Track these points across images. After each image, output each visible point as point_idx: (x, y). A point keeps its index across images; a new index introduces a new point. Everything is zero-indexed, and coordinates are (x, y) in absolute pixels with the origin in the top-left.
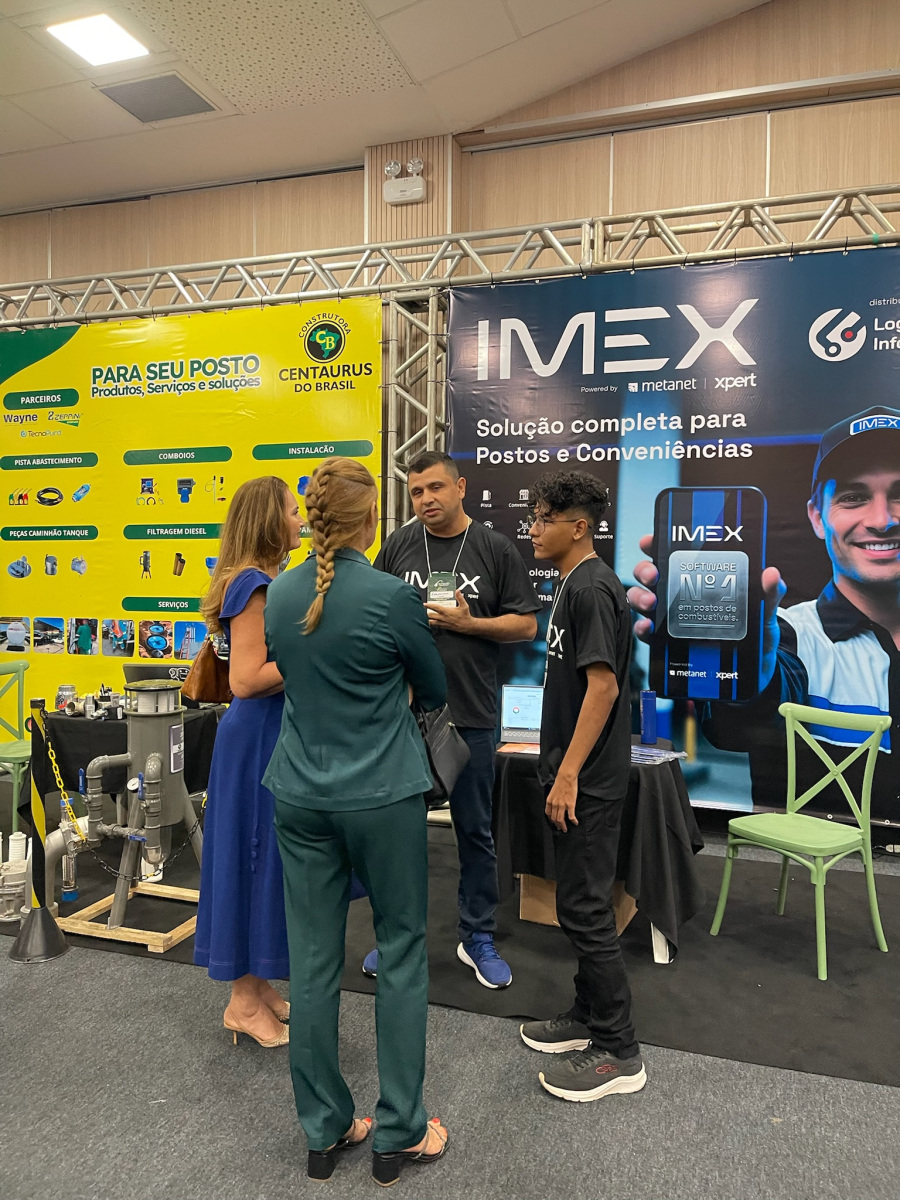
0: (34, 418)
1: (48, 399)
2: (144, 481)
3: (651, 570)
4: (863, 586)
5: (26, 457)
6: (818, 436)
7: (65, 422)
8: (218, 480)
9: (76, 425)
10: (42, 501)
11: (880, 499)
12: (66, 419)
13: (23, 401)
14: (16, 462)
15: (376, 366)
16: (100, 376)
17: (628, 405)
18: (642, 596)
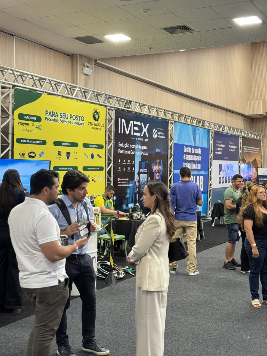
0: (28, 124)
1: (32, 118)
2: (58, 151)
3: (138, 178)
6: (153, 152)
7: (37, 128)
8: (75, 153)
9: (41, 129)
10: (30, 156)
11: (158, 164)
12: (38, 127)
13: (24, 117)
14: (22, 141)
15: (104, 125)
16: (48, 113)
17: (137, 143)
18: (137, 184)
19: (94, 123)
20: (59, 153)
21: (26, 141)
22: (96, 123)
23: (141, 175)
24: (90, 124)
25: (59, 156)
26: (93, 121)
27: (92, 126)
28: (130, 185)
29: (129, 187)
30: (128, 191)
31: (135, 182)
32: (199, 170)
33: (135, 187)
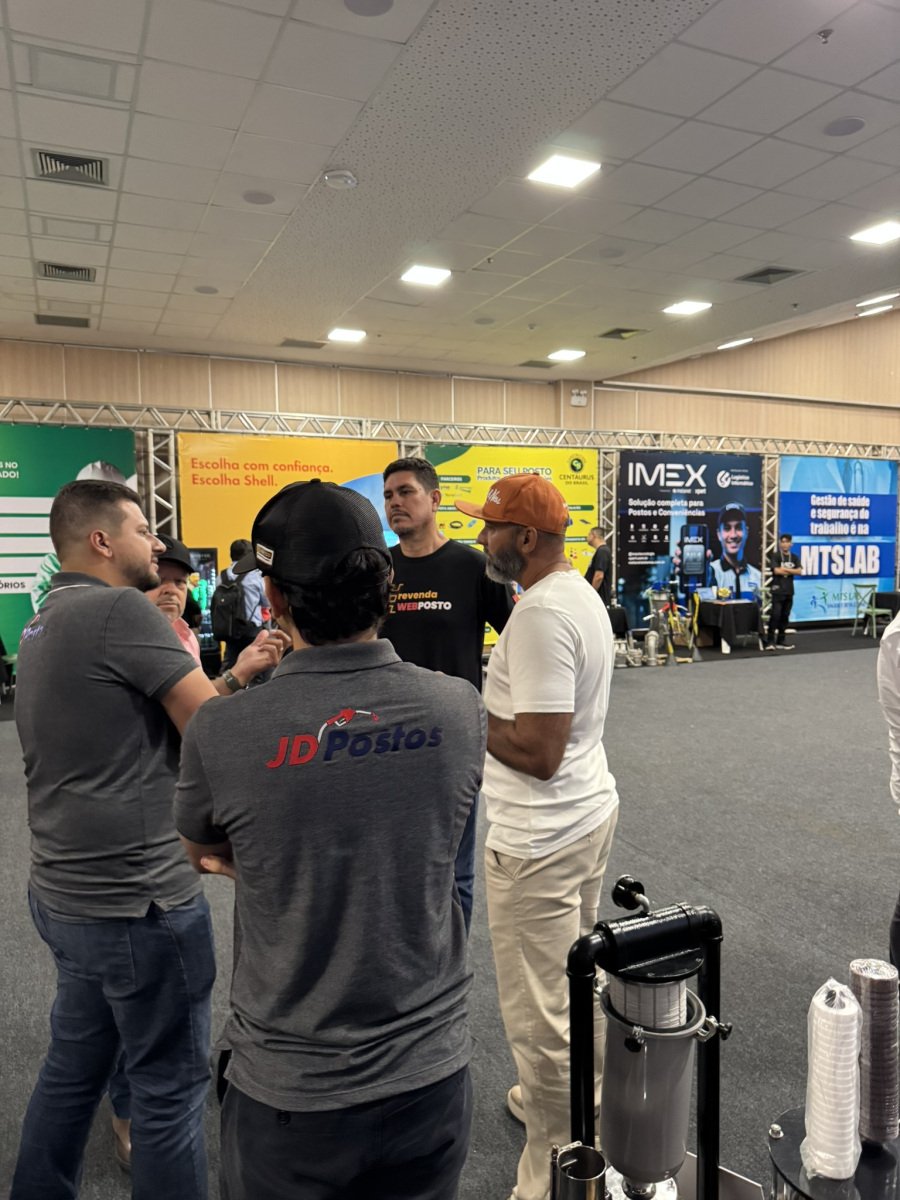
1: (455, 479)
3: (679, 552)
4: (730, 555)
6: (719, 510)
7: (464, 490)
9: (470, 492)
10: (453, 527)
11: (733, 529)
15: (596, 477)
16: (481, 471)
17: (673, 497)
18: (677, 560)
19: (573, 475)
22: (576, 474)
23: (686, 548)
24: (565, 477)
26: (570, 472)
27: (569, 480)
28: (658, 562)
29: (655, 565)
30: (654, 571)
31: (672, 558)
32: (864, 535)
33: (672, 565)
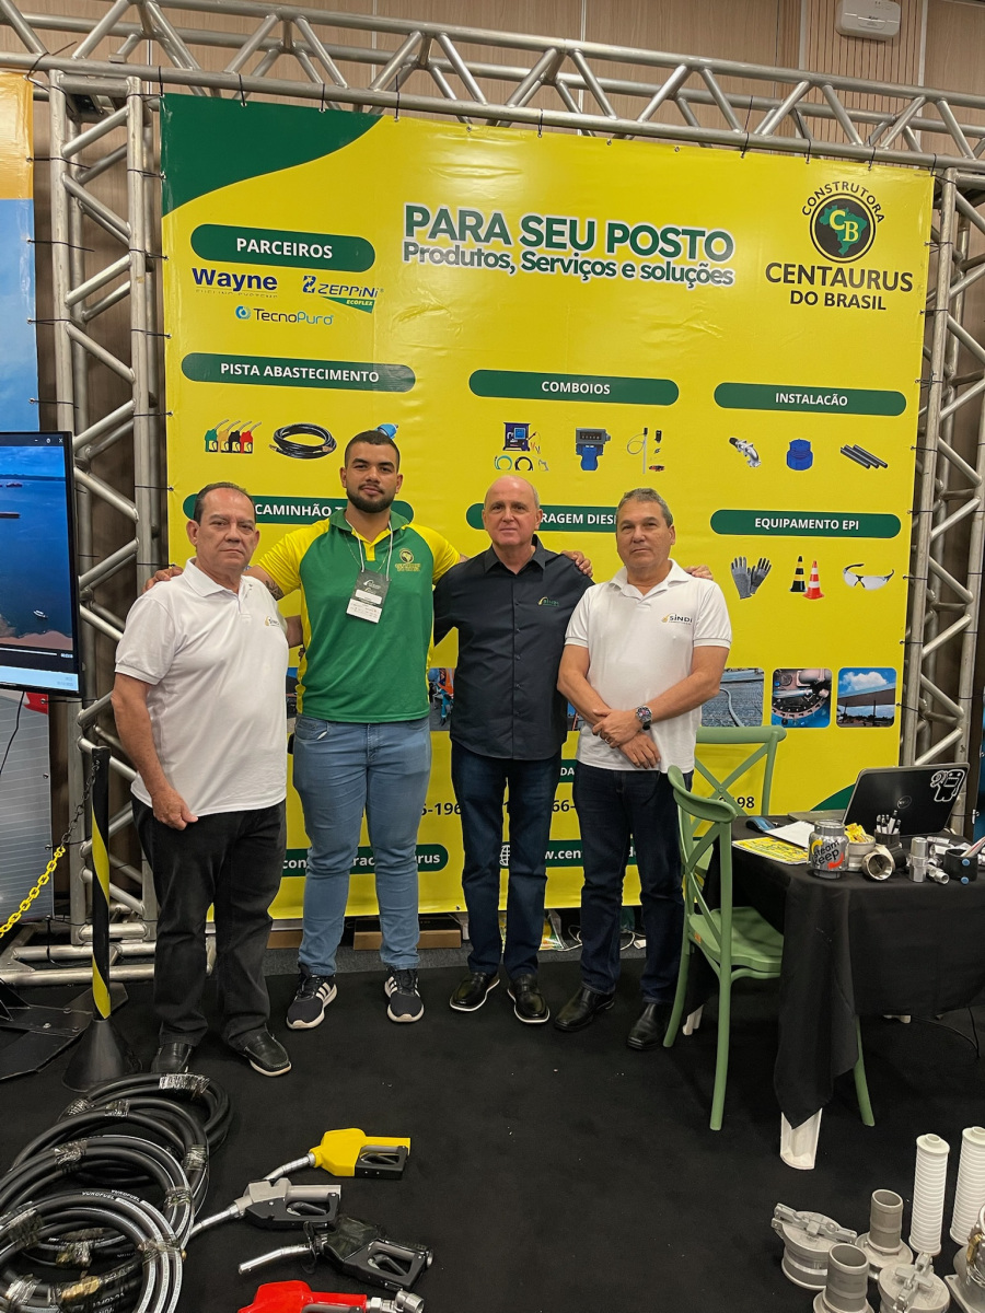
0: (269, 283)
1: (303, 249)
2: (510, 427)
5: (251, 361)
7: (343, 301)
8: (652, 435)
9: (369, 309)
10: (286, 448)
12: (345, 294)
13: (239, 246)
14: (224, 368)
16: (423, 224)
19: (825, 269)
20: (517, 436)
21: (255, 370)
22: (835, 266)
24: (787, 273)
25: (516, 453)
27: (805, 287)
